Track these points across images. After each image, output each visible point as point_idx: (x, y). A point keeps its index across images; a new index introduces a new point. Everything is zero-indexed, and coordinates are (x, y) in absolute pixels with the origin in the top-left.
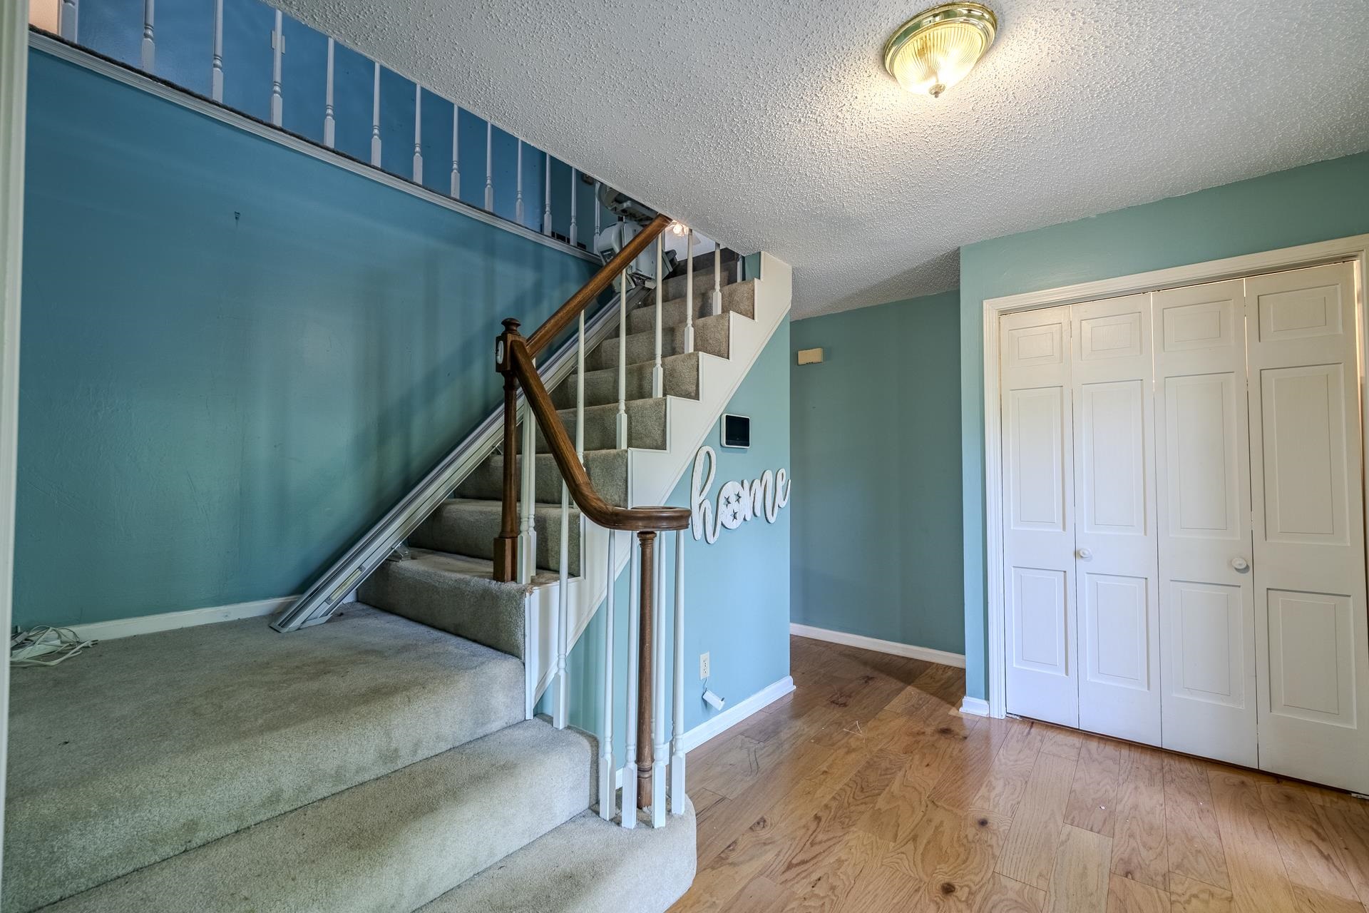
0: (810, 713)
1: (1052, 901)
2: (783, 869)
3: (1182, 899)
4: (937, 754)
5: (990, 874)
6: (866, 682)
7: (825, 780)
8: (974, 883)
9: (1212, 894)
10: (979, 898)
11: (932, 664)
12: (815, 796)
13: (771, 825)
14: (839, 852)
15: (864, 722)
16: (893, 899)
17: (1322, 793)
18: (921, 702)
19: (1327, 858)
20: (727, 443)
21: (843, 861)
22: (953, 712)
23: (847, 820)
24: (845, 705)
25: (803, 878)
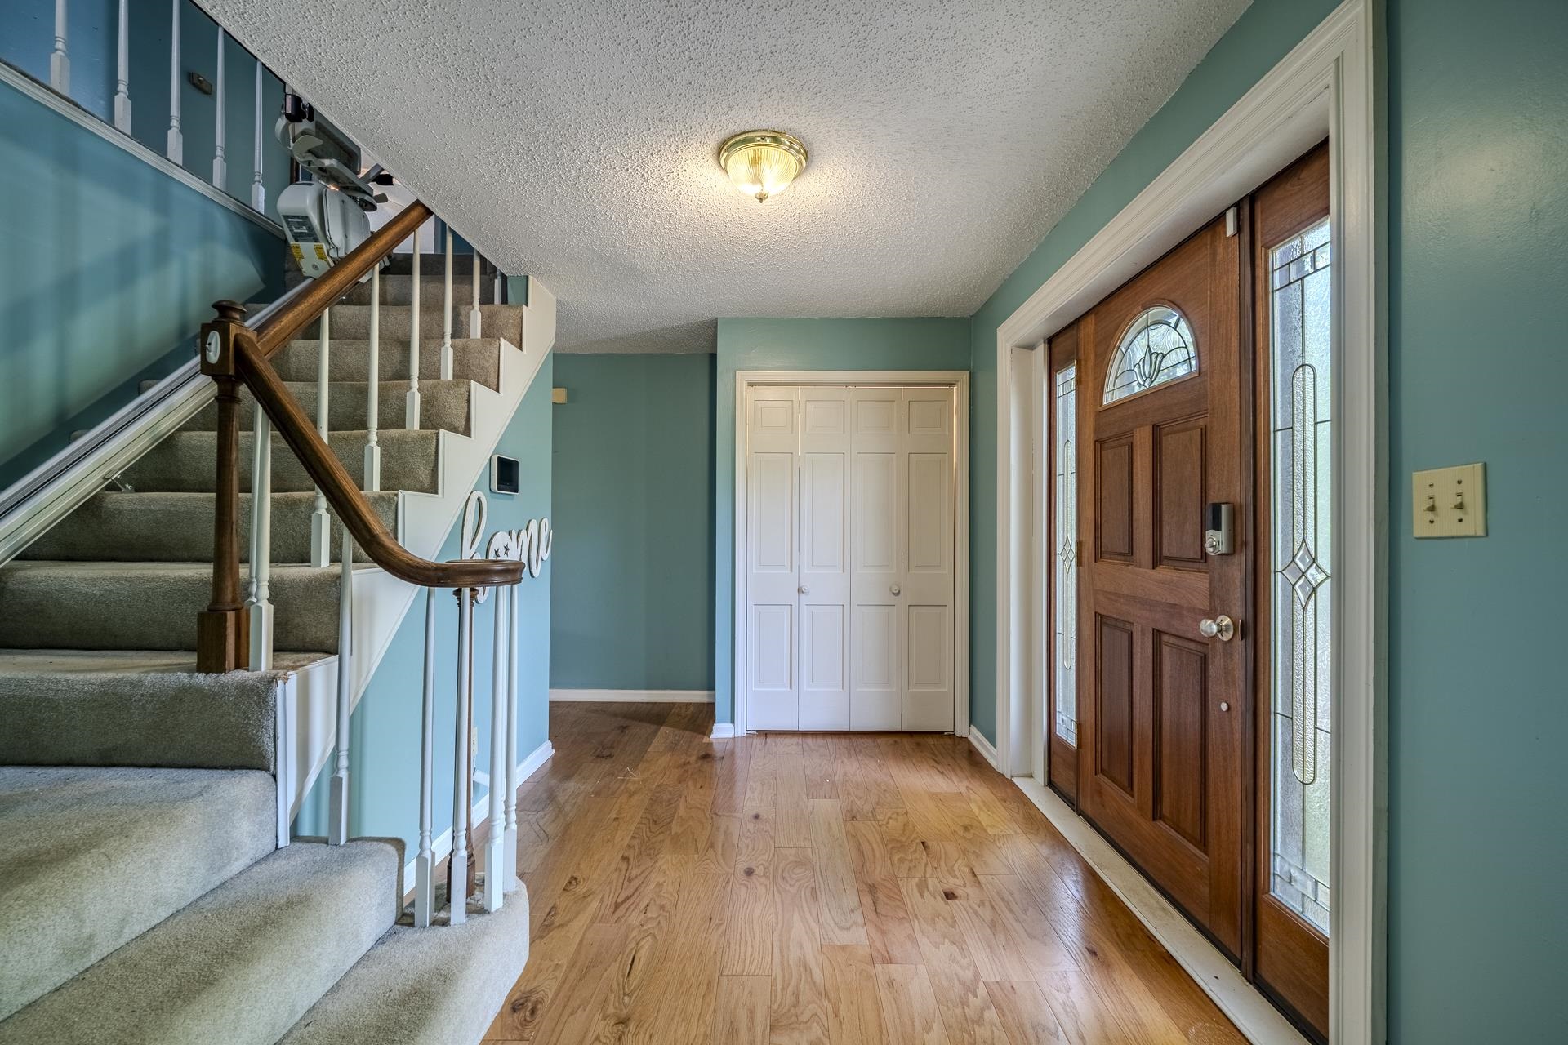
0: (578, 772)
1: (817, 852)
2: (612, 910)
3: (884, 822)
4: (706, 777)
5: (773, 851)
6: (623, 731)
7: (618, 825)
8: (764, 860)
9: (898, 814)
10: (771, 869)
11: (674, 704)
12: (616, 842)
13: (584, 879)
14: (656, 878)
15: (635, 767)
16: (713, 895)
17: (932, 738)
18: (677, 738)
19: (942, 773)
20: (499, 489)
21: (662, 884)
22: (706, 740)
23: (652, 851)
24: (611, 756)
25: (633, 910)
